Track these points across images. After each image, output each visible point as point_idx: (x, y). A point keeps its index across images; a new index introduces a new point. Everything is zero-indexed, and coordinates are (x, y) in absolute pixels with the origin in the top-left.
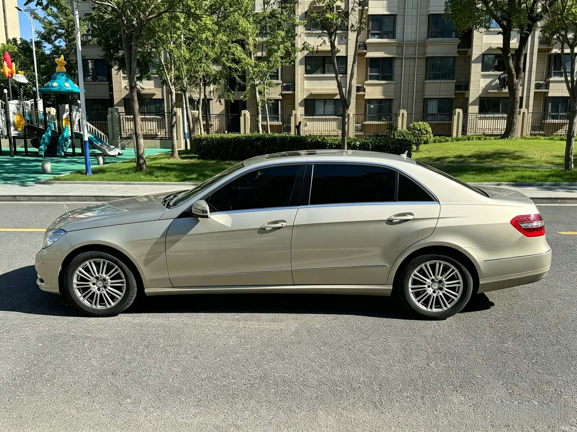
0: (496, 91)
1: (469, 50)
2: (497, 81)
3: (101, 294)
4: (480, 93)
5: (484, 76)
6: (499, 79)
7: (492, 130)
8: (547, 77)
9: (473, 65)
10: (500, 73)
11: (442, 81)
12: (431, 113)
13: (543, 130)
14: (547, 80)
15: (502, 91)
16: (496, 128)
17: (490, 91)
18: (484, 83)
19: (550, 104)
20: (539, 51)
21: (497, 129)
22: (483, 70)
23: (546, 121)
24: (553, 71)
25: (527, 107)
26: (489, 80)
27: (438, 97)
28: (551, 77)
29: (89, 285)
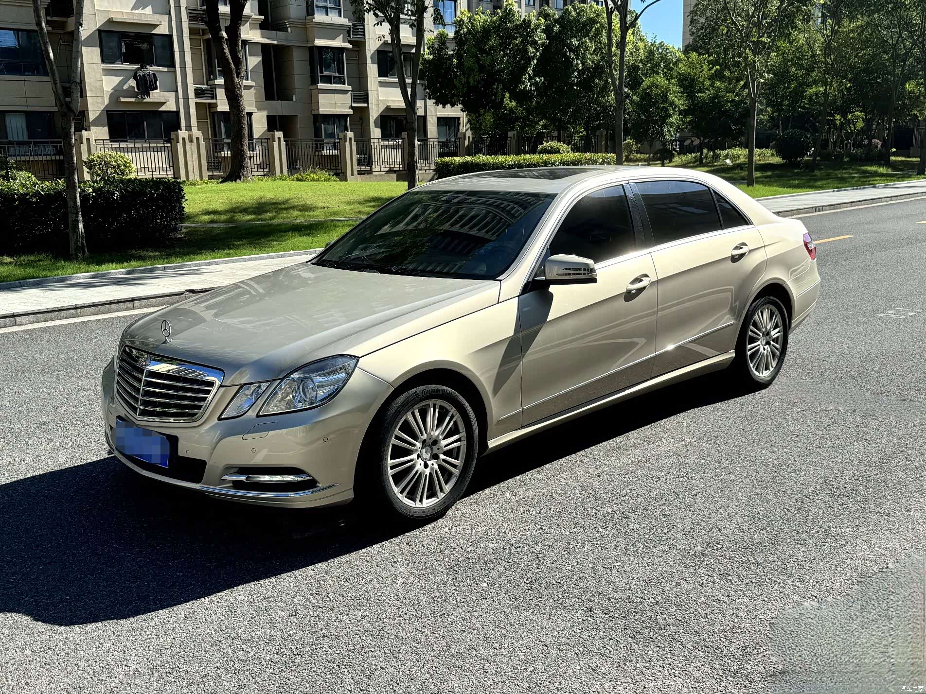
0: (133, 100)
1: (71, 21)
2: (132, 83)
4: (107, 101)
5: (108, 72)
6: (135, 77)
7: (150, 170)
8: (208, 79)
9: (85, 50)
10: (136, 67)
11: (27, 78)
12: (16, 139)
13: (219, 170)
14: (211, 83)
15: (144, 101)
16: (157, 166)
17: (122, 100)
18: (110, 83)
19: (222, 125)
20: (192, 31)
21: (144, 167)
22: (103, 60)
23: (223, 153)
24: (217, 69)
25: (189, 128)
26: (117, 80)
27: (25, 109)
28: (216, 79)
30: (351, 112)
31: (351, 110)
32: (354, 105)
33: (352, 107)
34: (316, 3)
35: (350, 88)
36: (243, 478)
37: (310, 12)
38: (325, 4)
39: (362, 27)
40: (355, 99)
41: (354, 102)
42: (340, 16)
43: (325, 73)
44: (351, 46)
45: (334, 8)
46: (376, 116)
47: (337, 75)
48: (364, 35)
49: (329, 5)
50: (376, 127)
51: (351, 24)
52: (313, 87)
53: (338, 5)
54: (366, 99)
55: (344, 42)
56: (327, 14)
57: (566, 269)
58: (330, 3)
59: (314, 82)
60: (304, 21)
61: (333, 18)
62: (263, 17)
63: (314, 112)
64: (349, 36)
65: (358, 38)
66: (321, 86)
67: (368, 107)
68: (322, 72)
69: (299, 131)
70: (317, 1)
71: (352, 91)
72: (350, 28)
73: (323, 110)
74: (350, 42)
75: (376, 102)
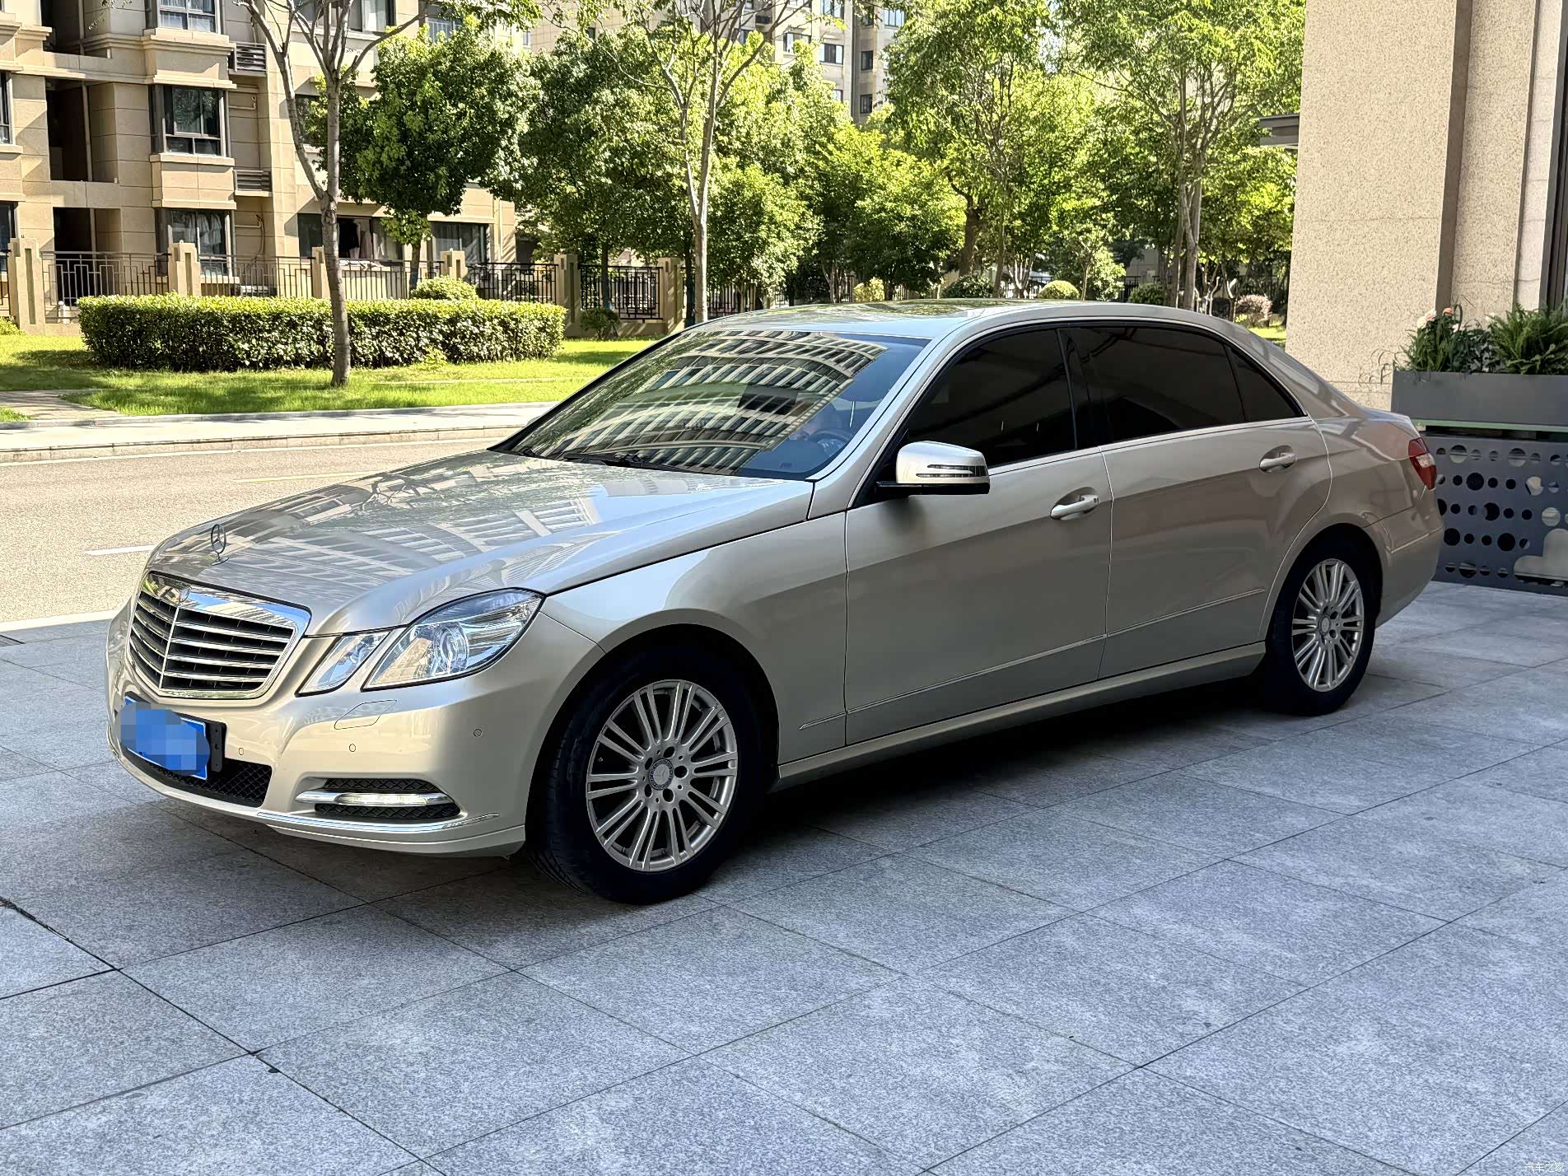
3: (695, 758)
29: (675, 811)
30: (232, 205)
31: (233, 202)
32: (239, 193)
33: (236, 198)
34: (160, 6)
35: (231, 162)
36: (330, 798)
37: (150, 22)
38: (181, 9)
39: (261, 52)
40: (243, 181)
41: (240, 187)
42: (214, 29)
43: (177, 134)
44: (234, 86)
45: (200, 16)
46: (291, 216)
47: (206, 137)
48: (264, 67)
49: (189, 10)
50: (288, 232)
51: (234, 45)
52: (153, 158)
53: (210, 9)
54: (266, 182)
55: (220, 78)
56: (185, 26)
57: (935, 466)
58: (193, 6)
59: (156, 148)
60: (137, 38)
61: (199, 34)
62: (50, 30)
63: (156, 204)
64: (231, 66)
65: (251, 71)
66: (167, 155)
67: (271, 198)
68: (170, 130)
69: (123, 236)
70: (165, 2)
71: (234, 167)
72: (232, 53)
73: (169, 201)
74: (231, 77)
75: (289, 190)
